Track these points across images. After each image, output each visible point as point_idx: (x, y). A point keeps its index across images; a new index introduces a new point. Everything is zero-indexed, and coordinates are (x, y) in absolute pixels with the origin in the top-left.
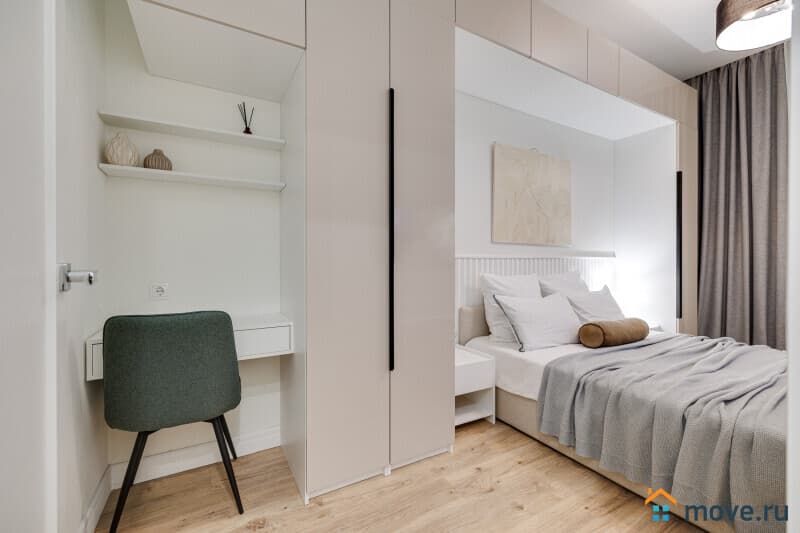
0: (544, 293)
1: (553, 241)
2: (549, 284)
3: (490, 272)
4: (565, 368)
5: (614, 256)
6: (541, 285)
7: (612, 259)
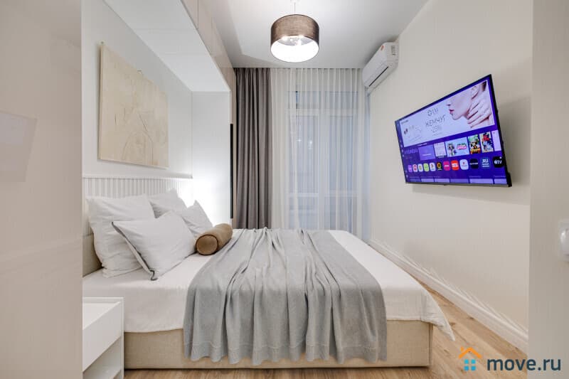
0: (157, 214)
1: (156, 164)
2: (159, 204)
3: (103, 195)
4: (207, 284)
5: (192, 178)
6: (152, 205)
7: (191, 180)
